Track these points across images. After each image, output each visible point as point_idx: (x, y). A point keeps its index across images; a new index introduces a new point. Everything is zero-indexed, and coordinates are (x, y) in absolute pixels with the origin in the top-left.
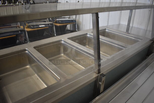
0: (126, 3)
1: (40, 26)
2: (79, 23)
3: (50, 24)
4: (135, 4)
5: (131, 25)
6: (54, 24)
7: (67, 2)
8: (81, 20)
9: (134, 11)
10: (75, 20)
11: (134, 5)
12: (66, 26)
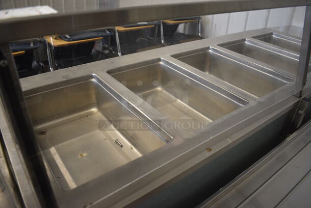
2: (204, 21)
6: (162, 21)
12: (177, 25)
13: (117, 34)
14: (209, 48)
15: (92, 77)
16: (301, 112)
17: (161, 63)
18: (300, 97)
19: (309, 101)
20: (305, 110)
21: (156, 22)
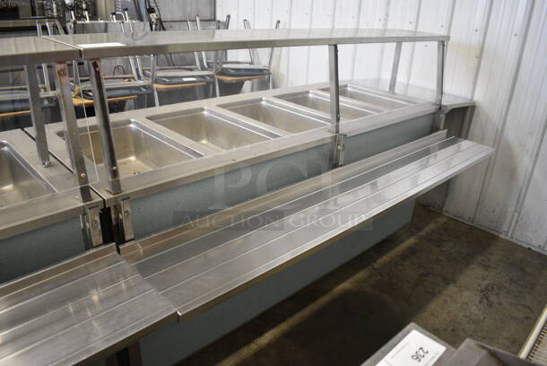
0: (393, 31)
1: (185, 80)
2: (277, 77)
5: (401, 78)
6: (217, 77)
7: (245, 20)
9: (405, 46)
10: (266, 68)
13: (156, 93)
14: (261, 100)
15: (130, 122)
16: (339, 147)
17: (205, 113)
18: (337, 132)
19: (345, 135)
20: (344, 146)
21: (208, 78)
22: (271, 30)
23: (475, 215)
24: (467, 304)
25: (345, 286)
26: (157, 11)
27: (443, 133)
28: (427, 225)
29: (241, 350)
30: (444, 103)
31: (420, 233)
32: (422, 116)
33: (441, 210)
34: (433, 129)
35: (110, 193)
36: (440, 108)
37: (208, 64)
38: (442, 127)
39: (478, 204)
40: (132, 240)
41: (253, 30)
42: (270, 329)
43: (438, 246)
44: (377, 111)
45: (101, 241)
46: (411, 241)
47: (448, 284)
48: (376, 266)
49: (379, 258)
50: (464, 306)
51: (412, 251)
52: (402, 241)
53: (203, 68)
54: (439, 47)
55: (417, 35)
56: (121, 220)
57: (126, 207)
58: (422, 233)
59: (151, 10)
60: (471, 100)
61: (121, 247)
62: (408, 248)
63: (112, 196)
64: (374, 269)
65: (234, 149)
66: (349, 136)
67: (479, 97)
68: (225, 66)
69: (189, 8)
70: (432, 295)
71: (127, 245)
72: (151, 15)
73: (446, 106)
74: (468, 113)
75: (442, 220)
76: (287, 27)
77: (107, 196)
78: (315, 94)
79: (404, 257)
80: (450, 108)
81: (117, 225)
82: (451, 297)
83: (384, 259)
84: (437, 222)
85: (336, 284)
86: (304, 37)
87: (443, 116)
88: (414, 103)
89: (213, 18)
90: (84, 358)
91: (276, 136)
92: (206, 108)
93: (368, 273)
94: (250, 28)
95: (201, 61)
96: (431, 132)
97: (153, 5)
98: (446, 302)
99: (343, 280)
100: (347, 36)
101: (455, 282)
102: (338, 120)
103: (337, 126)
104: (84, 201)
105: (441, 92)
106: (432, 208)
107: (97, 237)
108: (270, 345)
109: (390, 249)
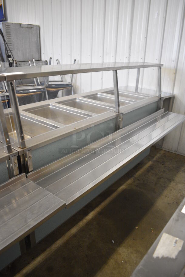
0: (133, 63)
1: (31, 91)
2: (76, 87)
3: (42, 88)
4: (143, 63)
5: (140, 86)
6: (46, 89)
7: (57, 60)
8: (78, 84)
9: (141, 69)
10: (70, 83)
11: (142, 65)
16: (120, 119)
17: (50, 106)
18: (119, 112)
19: (123, 114)
20: (122, 119)
21: (42, 90)
22: (71, 65)
23: (178, 149)
24: (181, 190)
25: (123, 187)
26: (12, 56)
27: (162, 110)
28: (156, 155)
29: (79, 223)
30: (162, 96)
31: (153, 159)
32: (153, 103)
33: (161, 147)
34: (158, 109)
35: (21, 148)
36: (161, 98)
37: (41, 82)
38: (162, 108)
39: (179, 143)
40: (32, 171)
41: (62, 65)
42: (91, 212)
43: (163, 165)
44: (133, 102)
45: (18, 173)
46: (150, 163)
47: (171, 182)
48: (136, 176)
49: (137, 172)
50: (180, 191)
51: (151, 168)
52: (146, 164)
53: (38, 85)
54: (158, 70)
55: (145, 64)
56: (27, 162)
57: (29, 154)
58: (155, 159)
59: (9, 56)
60: (173, 94)
61: (28, 175)
62: (149, 166)
63: (21, 150)
64: (136, 178)
65: (75, 123)
66: (124, 113)
67: (176, 92)
68: (50, 83)
69: (28, 55)
70: (164, 187)
71: (30, 174)
72: (9, 59)
73: (163, 98)
74: (172, 100)
75: (162, 152)
76: (79, 63)
77: (19, 150)
78: (101, 95)
79: (148, 171)
80: (165, 98)
81: (24, 164)
82: (173, 188)
83: (139, 173)
84: (160, 153)
85: (119, 187)
86: (100, 67)
87: (162, 102)
88: (148, 97)
89: (40, 59)
90: (27, 230)
91: (90, 116)
92: (50, 104)
93: (132, 180)
94: (60, 64)
95: (37, 81)
96: (157, 110)
97: (9, 54)
98: (171, 190)
99: (121, 185)
100: (123, 65)
101: (173, 180)
102: (119, 106)
103: (118, 109)
104: (9, 153)
105: (160, 91)
106: (157, 147)
107: (16, 171)
108: (93, 219)
109: (141, 168)
